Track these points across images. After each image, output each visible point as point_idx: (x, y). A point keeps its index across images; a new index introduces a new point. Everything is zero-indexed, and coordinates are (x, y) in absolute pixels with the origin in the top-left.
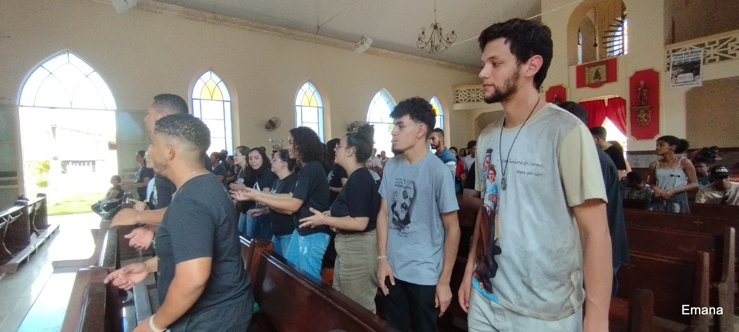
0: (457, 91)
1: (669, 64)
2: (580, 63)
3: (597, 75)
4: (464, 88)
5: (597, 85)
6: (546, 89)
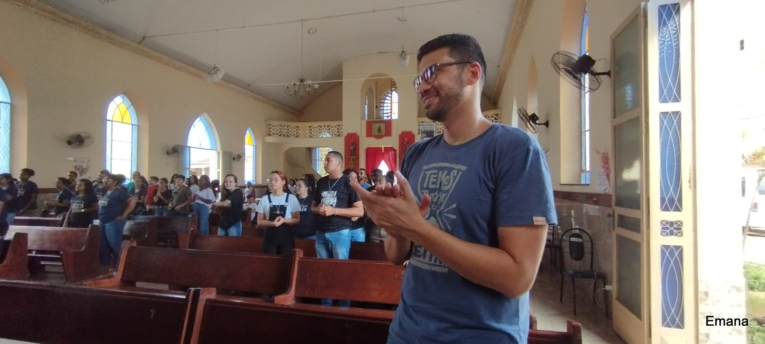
0: (269, 125)
1: (419, 130)
3: (379, 130)
4: (275, 123)
5: (379, 137)
6: (345, 134)
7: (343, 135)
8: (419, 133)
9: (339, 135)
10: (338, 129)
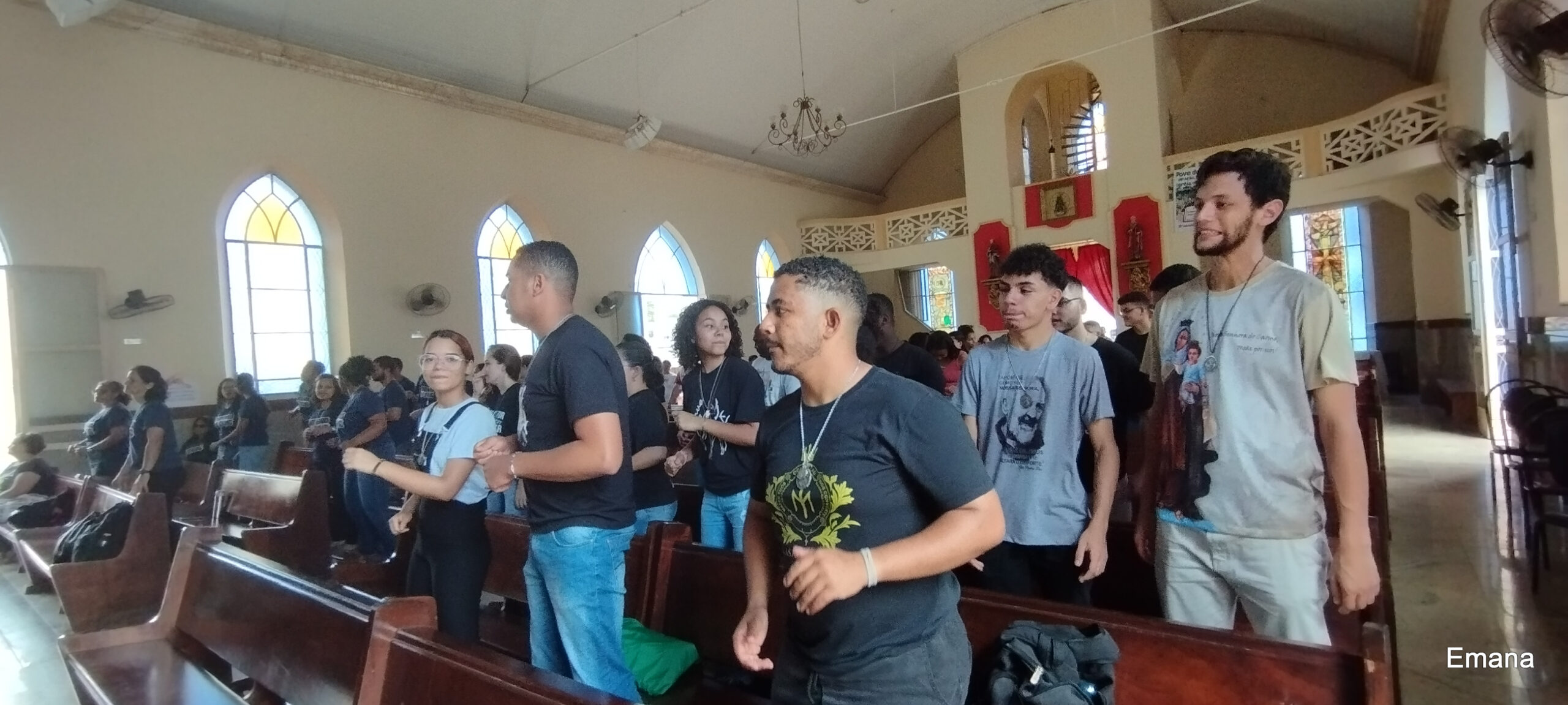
0: (808, 230)
1: (1171, 189)
2: (1028, 182)
3: (1060, 205)
4: (820, 225)
5: (1059, 223)
6: (973, 228)
7: (969, 232)
8: (1171, 197)
9: (960, 233)
10: (958, 218)
